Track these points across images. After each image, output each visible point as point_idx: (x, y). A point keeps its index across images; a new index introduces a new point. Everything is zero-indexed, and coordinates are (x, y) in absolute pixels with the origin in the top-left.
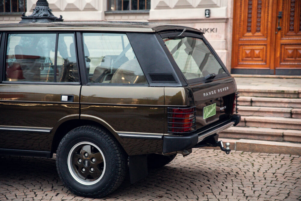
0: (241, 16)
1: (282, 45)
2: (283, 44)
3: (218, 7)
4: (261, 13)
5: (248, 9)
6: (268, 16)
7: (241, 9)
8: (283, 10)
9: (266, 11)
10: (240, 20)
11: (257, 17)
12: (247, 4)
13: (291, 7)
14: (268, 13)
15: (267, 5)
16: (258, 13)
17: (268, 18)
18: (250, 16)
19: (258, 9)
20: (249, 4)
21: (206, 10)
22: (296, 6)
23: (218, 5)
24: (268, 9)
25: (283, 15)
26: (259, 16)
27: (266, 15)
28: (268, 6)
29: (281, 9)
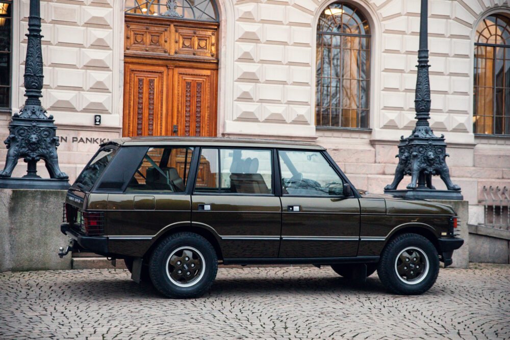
0: (129, 126)
1: (177, 163)
2: (179, 162)
3: (110, 113)
4: (153, 125)
5: (138, 119)
6: (161, 128)
7: (129, 118)
8: (177, 123)
9: (159, 122)
10: (129, 131)
11: (149, 129)
12: (137, 113)
13: (186, 121)
14: (161, 125)
15: (159, 116)
16: (149, 124)
17: (161, 131)
18: (140, 127)
19: (149, 119)
20: (138, 113)
21: (96, 116)
22: (191, 121)
23: (110, 111)
24: (161, 121)
25: (177, 129)
26: (151, 128)
27: (159, 127)
28: (161, 118)
29: (176, 122)
